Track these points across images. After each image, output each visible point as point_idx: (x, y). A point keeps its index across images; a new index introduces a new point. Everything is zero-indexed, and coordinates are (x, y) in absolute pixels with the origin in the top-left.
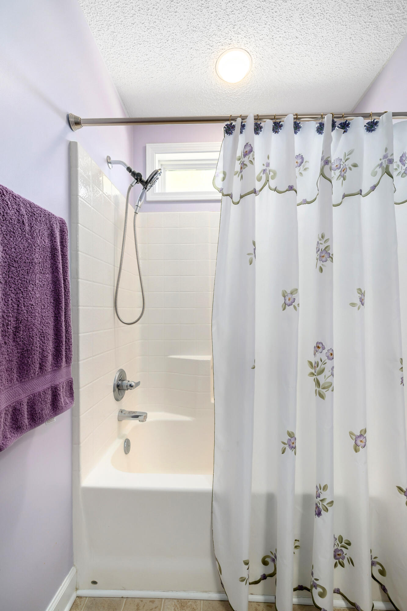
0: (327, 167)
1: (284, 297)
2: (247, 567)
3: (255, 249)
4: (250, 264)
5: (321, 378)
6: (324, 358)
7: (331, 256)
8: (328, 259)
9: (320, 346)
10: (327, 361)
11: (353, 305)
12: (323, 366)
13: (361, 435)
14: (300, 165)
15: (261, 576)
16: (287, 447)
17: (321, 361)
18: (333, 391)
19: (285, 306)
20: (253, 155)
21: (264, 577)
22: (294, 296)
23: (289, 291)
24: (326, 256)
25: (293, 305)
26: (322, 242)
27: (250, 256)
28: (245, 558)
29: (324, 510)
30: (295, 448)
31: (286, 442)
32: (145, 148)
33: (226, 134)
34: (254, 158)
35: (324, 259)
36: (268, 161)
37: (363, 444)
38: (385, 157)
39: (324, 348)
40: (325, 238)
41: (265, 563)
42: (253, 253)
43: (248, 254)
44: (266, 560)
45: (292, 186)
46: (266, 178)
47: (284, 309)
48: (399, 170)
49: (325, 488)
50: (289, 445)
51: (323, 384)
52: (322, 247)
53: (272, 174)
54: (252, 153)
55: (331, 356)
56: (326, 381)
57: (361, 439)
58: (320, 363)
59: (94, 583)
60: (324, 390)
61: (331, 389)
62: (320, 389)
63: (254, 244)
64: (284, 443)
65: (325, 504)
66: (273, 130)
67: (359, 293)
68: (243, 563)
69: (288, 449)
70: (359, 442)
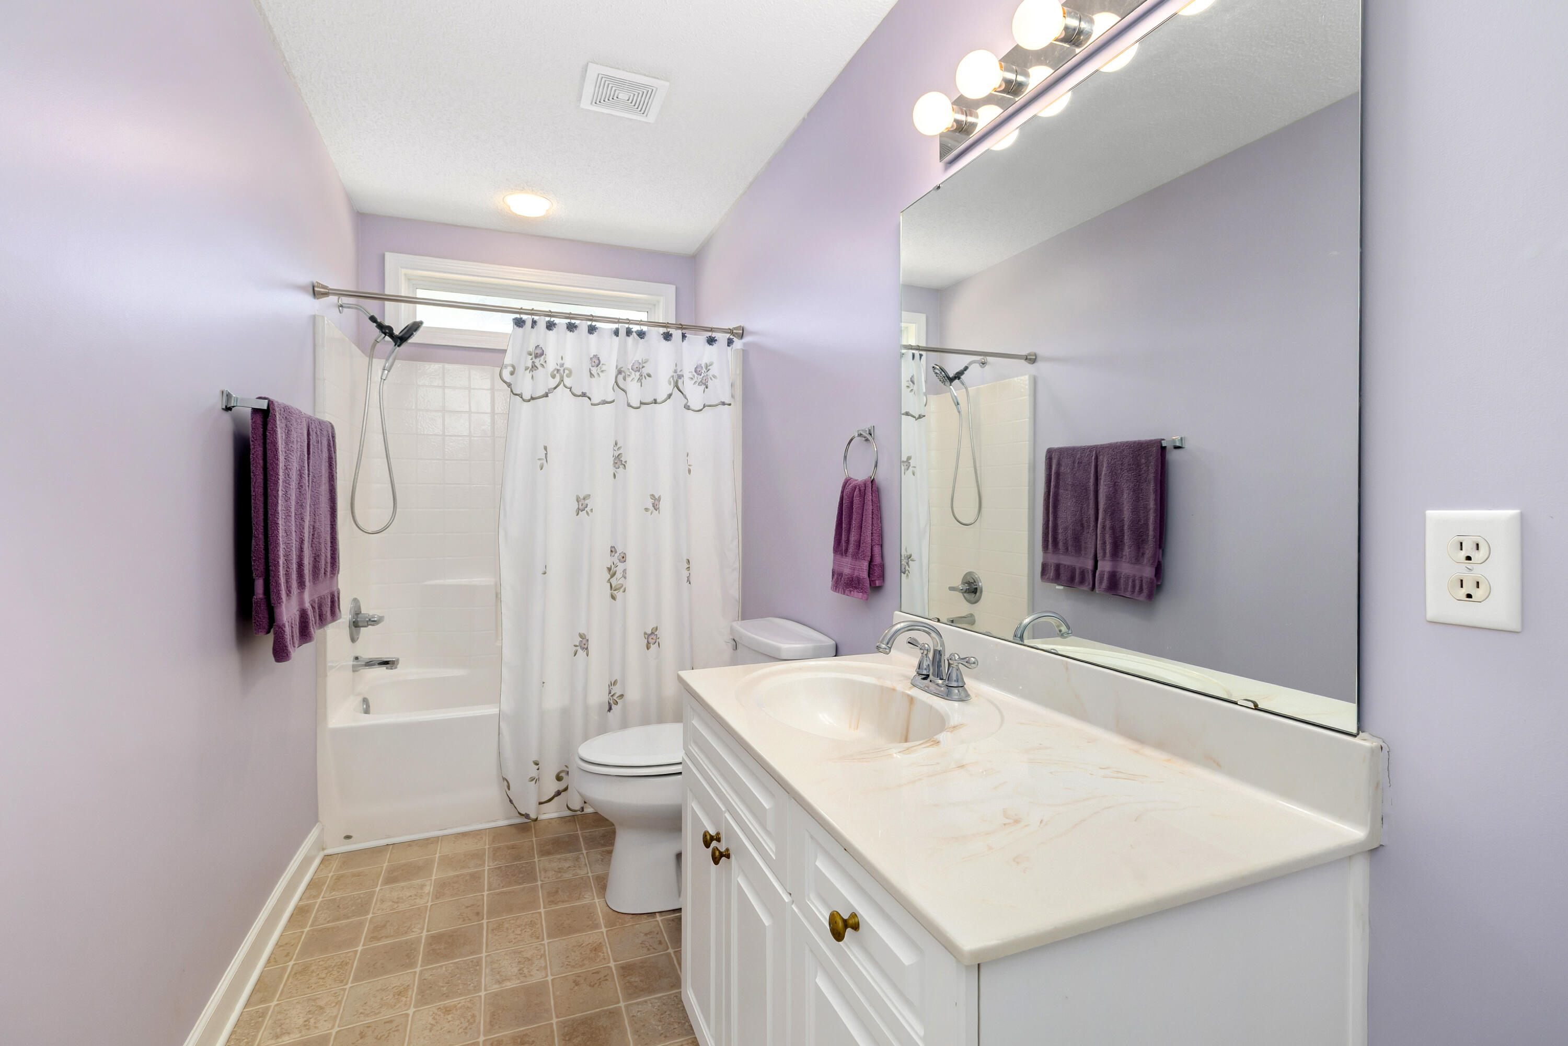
0: (620, 377)
1: (578, 502)
2: (537, 767)
3: (546, 454)
4: (541, 469)
5: (613, 581)
6: (616, 561)
7: (623, 463)
8: (621, 466)
9: (613, 550)
10: (619, 564)
11: (647, 510)
12: (615, 569)
13: (652, 633)
14: (597, 366)
15: (555, 792)
16: (579, 648)
17: (614, 564)
18: (624, 591)
19: (578, 511)
20: (545, 358)
21: (558, 793)
22: (587, 501)
23: (582, 497)
24: (619, 463)
25: (585, 511)
26: (616, 449)
27: (541, 461)
28: (535, 758)
29: (615, 704)
30: (587, 649)
31: (578, 644)
32: (383, 258)
33: (515, 326)
34: (546, 361)
35: (617, 466)
36: (562, 362)
37: (654, 641)
38: (675, 371)
39: (616, 552)
40: (618, 446)
41: (559, 778)
42: (544, 457)
43: (539, 459)
44: (560, 775)
45: (586, 393)
46: (560, 378)
47: (577, 515)
48: (695, 379)
49: (615, 683)
50: (581, 647)
51: (615, 586)
52: (616, 454)
53: (567, 372)
54: (543, 357)
55: (623, 558)
56: (619, 582)
57: (653, 636)
58: (613, 566)
59: (348, 837)
60: (615, 592)
61: (622, 590)
62: (612, 591)
63: (545, 448)
64: (575, 646)
65: (615, 698)
66: (567, 328)
67: (652, 499)
68: (533, 764)
69: (580, 651)
70: (650, 640)
